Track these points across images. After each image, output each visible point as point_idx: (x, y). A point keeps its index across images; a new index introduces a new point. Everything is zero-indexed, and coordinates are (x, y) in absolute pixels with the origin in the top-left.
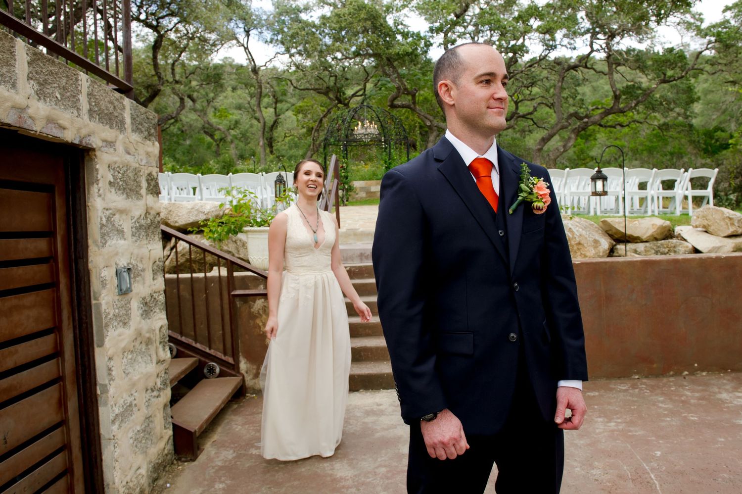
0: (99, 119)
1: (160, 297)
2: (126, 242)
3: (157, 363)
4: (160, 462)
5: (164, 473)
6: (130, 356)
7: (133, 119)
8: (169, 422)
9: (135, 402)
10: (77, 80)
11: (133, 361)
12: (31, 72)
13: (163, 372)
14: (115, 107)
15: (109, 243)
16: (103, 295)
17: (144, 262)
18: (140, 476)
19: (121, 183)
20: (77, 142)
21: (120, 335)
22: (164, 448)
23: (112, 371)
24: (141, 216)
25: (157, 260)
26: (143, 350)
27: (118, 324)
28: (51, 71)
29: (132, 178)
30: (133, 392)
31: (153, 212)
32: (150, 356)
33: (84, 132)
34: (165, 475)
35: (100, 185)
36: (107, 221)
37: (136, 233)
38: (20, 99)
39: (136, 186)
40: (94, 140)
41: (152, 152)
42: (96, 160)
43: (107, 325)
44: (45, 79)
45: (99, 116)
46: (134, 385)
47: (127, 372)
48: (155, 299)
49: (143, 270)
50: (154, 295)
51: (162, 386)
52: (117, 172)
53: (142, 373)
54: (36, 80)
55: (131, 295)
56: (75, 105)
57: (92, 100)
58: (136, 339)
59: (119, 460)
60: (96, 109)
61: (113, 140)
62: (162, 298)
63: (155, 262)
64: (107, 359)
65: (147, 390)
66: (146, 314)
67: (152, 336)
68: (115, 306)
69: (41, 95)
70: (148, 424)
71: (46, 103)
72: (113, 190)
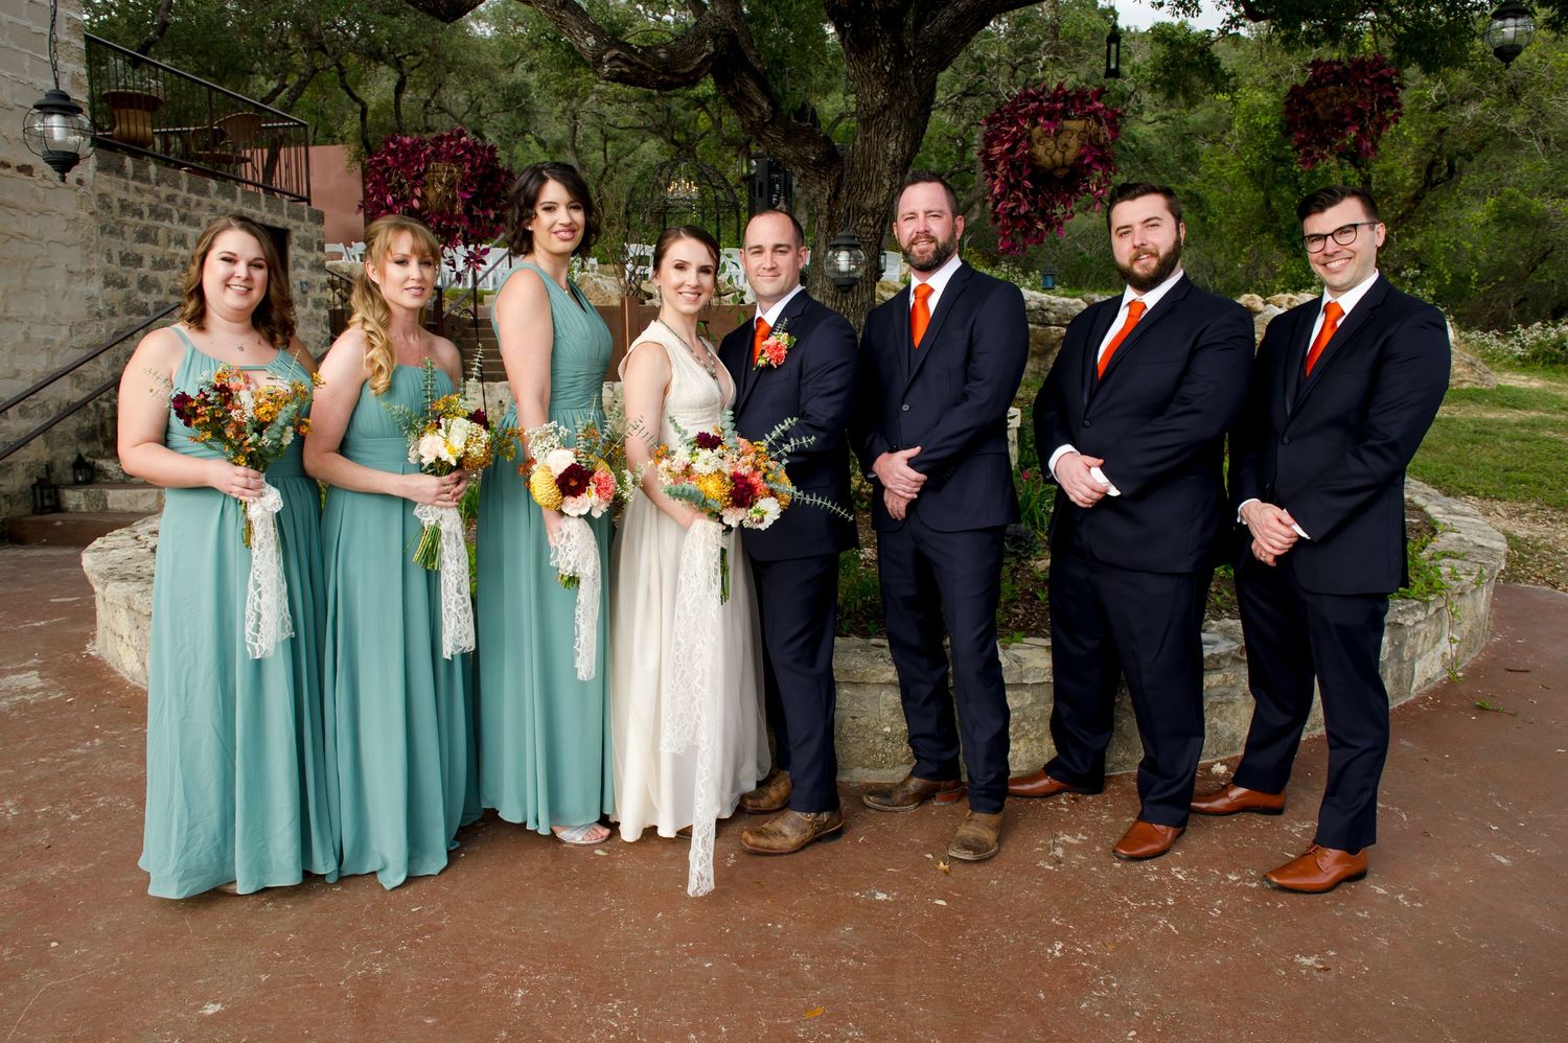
0: (292, 217)
7: (309, 215)
15: (296, 270)
24: (314, 260)
35: (292, 245)
36: (297, 261)
38: (262, 214)
39: (311, 247)
40: (290, 226)
41: (320, 230)
42: (291, 235)
56: (282, 213)
57: (289, 209)
60: (291, 212)
61: (299, 226)
69: (269, 212)
72: (299, 248)
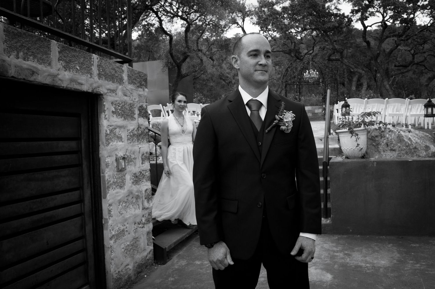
0: (105, 78)
1: (147, 173)
2: (123, 143)
3: (143, 209)
4: (143, 263)
5: (146, 270)
6: (124, 205)
7: (129, 76)
8: (151, 242)
9: (127, 229)
10: (91, 58)
11: (125, 208)
12: (60, 57)
13: (147, 214)
14: (116, 72)
15: (111, 144)
16: (106, 171)
17: (135, 154)
18: (128, 270)
19: (120, 112)
20: (90, 91)
21: (117, 193)
22: (147, 256)
23: (111, 212)
24: (134, 129)
25: (145, 153)
26: (134, 202)
27: (116, 187)
28: (74, 55)
29: (128, 109)
30: (125, 224)
31: (143, 127)
32: (138, 205)
33: (95, 85)
34: (146, 271)
35: (106, 113)
36: (110, 132)
37: (130, 139)
38: (53, 71)
39: (131, 113)
40: (102, 89)
41: (142, 94)
42: (104, 100)
43: (108, 187)
44: (70, 60)
45: (105, 76)
46: (126, 220)
47: (121, 213)
48: (143, 174)
49: (135, 159)
50: (143, 172)
51: (146, 222)
52: (117, 106)
53: (132, 214)
54: (64, 60)
55: (125, 172)
56: (89, 72)
57: (101, 68)
58: (129, 195)
59: (114, 259)
60: (103, 73)
61: (115, 89)
62: (148, 174)
63: (144, 154)
64: (108, 205)
65: (135, 223)
66: (136, 183)
67: (140, 195)
68: (114, 178)
69: (66, 68)
70: (136, 242)
71: (70, 72)
72: (115, 116)
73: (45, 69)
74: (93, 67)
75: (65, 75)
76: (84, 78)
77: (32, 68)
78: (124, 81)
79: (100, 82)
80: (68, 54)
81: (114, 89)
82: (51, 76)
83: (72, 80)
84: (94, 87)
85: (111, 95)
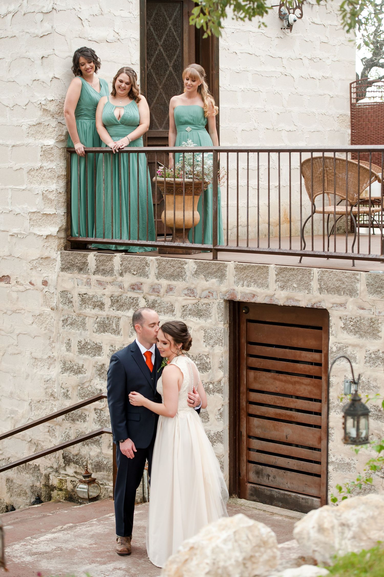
0: (327, 292)
2: (357, 365)
7: (371, 285)
10: (311, 273)
12: (278, 278)
14: (343, 283)
19: (352, 328)
20: (309, 306)
23: (331, 435)
28: (292, 274)
30: (354, 459)
35: (333, 329)
38: (270, 292)
39: (373, 331)
40: (324, 304)
44: (288, 279)
45: (327, 290)
52: (348, 322)
54: (281, 281)
71: (286, 291)
72: (345, 332)
73: (263, 291)
74: (312, 283)
75: (280, 294)
76: (301, 294)
77: (253, 292)
78: (358, 292)
79: (322, 296)
80: (286, 274)
81: (343, 302)
82: (268, 296)
83: (288, 298)
84: (313, 303)
85: (338, 310)
